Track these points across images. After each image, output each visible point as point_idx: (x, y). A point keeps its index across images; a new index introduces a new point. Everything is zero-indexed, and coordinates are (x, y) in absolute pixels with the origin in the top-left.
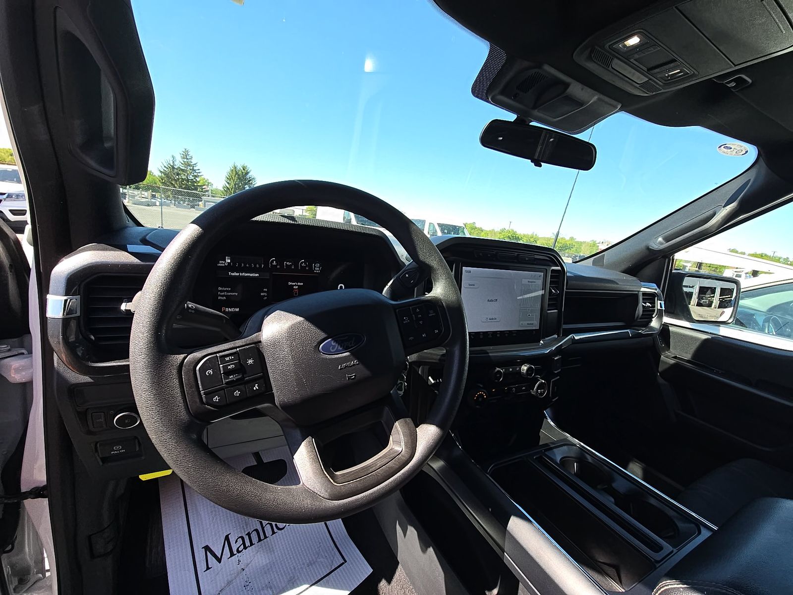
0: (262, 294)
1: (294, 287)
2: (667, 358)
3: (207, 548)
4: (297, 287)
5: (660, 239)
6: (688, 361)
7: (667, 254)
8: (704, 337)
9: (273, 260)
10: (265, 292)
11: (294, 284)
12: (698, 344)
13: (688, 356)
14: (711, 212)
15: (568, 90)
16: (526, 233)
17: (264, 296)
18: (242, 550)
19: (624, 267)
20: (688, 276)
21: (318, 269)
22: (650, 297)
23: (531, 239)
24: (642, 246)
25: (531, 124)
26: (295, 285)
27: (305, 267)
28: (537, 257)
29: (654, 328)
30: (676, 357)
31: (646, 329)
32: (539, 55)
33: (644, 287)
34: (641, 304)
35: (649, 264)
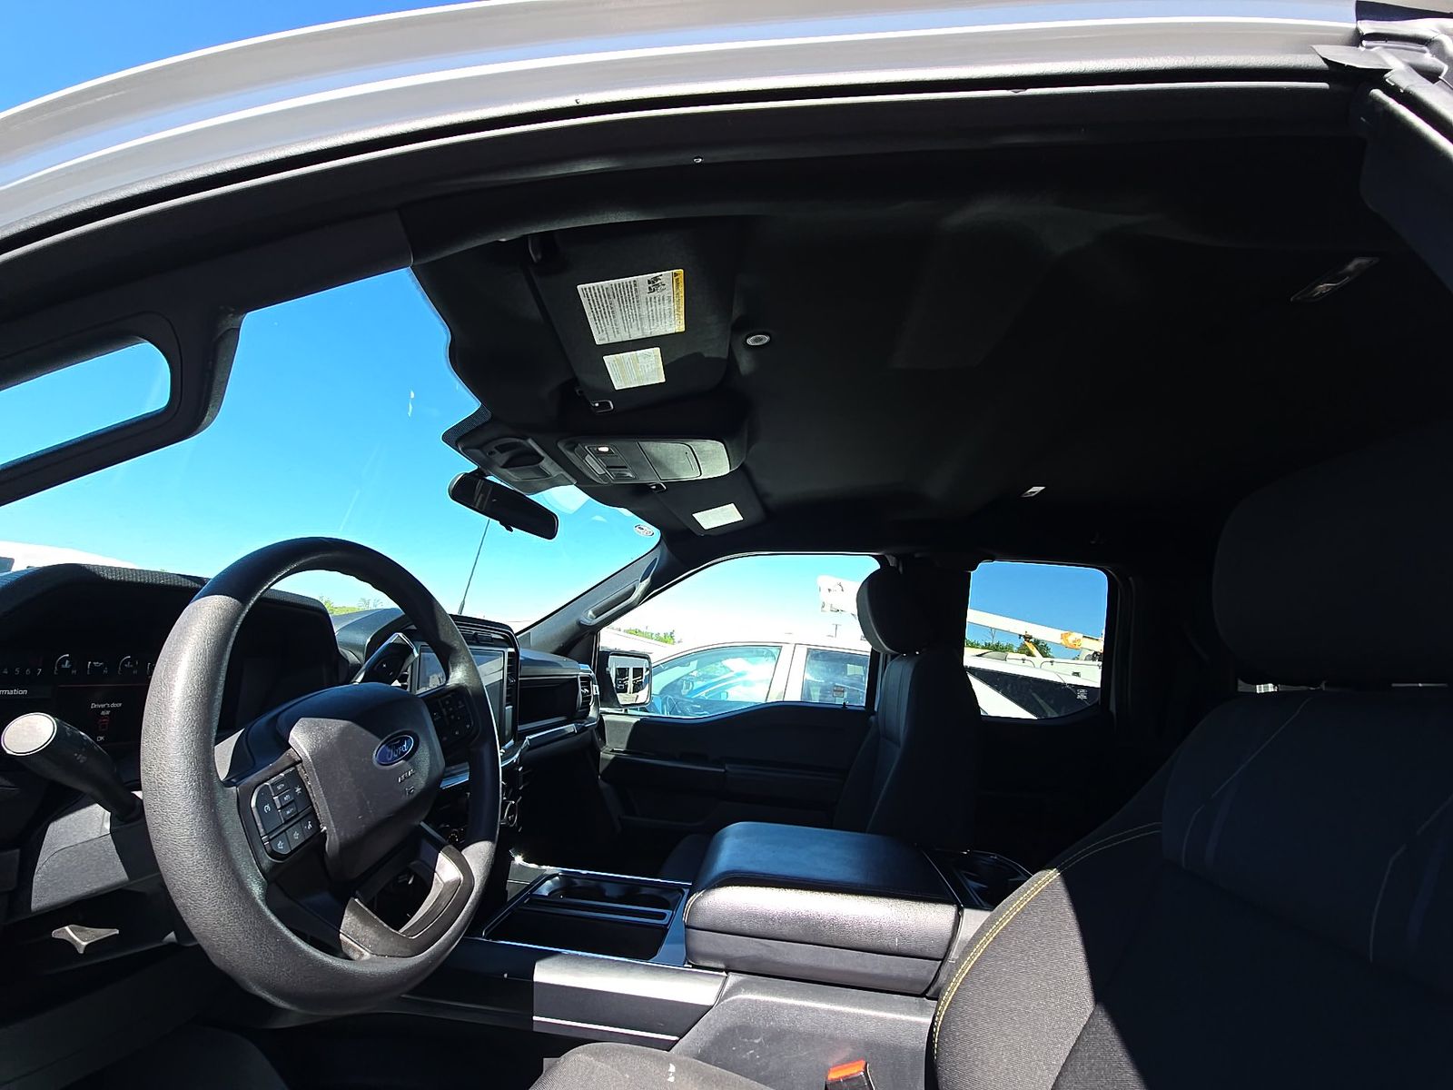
1: (103, 713)
2: (606, 755)
4: (108, 712)
5: (590, 613)
6: (624, 752)
7: (594, 631)
8: (634, 720)
9: (63, 661)
11: (103, 706)
12: (630, 730)
13: (622, 747)
14: (631, 587)
15: (541, 463)
19: (555, 647)
20: (613, 655)
22: (587, 681)
24: (573, 621)
25: (488, 478)
26: (106, 709)
27: (132, 669)
28: (494, 636)
29: (592, 720)
30: (613, 751)
31: (586, 722)
32: (526, 430)
33: (584, 670)
34: (580, 690)
35: (580, 642)
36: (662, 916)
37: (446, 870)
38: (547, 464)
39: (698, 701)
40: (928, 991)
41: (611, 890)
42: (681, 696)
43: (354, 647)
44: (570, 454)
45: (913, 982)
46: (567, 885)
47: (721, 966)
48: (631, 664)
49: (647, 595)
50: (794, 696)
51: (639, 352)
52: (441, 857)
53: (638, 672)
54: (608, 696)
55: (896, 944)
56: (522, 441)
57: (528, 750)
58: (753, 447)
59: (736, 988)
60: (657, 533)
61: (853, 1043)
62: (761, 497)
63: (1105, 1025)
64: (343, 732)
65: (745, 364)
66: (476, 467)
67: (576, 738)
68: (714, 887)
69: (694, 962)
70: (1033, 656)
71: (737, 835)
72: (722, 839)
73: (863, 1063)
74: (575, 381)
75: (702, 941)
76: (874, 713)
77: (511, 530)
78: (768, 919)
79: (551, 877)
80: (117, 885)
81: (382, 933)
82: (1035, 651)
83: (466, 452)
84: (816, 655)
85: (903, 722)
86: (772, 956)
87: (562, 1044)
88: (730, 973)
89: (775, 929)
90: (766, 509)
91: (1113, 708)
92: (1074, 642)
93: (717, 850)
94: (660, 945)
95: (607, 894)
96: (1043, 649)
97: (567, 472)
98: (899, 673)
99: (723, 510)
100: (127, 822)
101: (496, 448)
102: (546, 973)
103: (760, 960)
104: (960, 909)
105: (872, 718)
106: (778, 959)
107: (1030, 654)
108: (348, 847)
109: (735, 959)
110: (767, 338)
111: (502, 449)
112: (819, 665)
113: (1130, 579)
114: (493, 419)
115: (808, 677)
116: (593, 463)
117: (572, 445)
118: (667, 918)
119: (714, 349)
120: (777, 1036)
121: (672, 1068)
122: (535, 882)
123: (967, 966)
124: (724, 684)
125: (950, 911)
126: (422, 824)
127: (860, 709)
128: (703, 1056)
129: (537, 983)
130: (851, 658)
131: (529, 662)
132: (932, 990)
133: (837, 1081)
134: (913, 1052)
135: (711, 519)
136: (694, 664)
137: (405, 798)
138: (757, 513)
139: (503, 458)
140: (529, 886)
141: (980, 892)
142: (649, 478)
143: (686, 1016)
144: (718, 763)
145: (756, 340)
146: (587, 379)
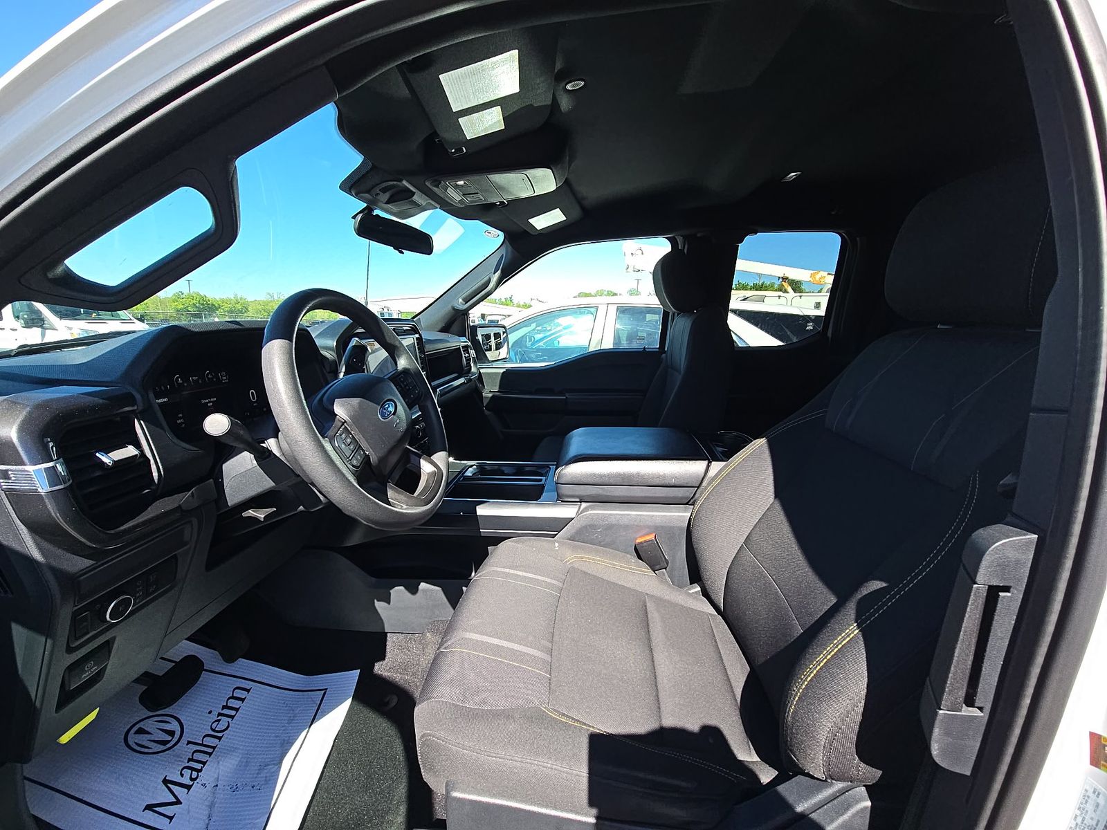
0: (179, 422)
1: (209, 405)
2: (487, 394)
3: (150, 807)
4: (211, 404)
5: (460, 300)
6: (498, 392)
7: (465, 313)
8: (502, 371)
9: (178, 378)
10: (180, 418)
11: (207, 401)
12: (499, 378)
13: (496, 389)
14: (487, 278)
15: (414, 197)
16: (224, 297)
17: (182, 423)
18: (198, 775)
20: (479, 327)
21: (225, 378)
22: (466, 348)
23: (237, 306)
24: (450, 307)
26: (209, 402)
27: (212, 379)
28: (405, 328)
29: (474, 374)
30: (490, 391)
31: (470, 375)
32: (400, 174)
33: (462, 341)
34: (463, 355)
35: (456, 321)
36: (541, 480)
37: (426, 467)
38: (418, 198)
39: (538, 350)
40: (690, 502)
41: (506, 470)
42: (526, 347)
43: (327, 348)
44: (435, 189)
45: (682, 498)
46: (481, 470)
47: (578, 500)
48: (492, 331)
49: (500, 282)
50: (608, 344)
51: (484, 111)
52: (421, 460)
53: (497, 335)
54: (481, 357)
55: (673, 482)
56: (399, 183)
57: (441, 396)
58: (573, 165)
59: (586, 509)
60: (502, 235)
61: (649, 527)
62: (579, 201)
63: (778, 507)
64: (360, 404)
65: (565, 104)
66: (366, 205)
67: (466, 386)
68: (570, 463)
69: (561, 499)
70: (788, 293)
71: (580, 435)
72: (571, 438)
73: (654, 534)
74: (435, 134)
75: (565, 490)
76: (665, 352)
77: (403, 253)
78: (601, 476)
79: (471, 466)
80: (270, 488)
81: (408, 497)
82: (789, 289)
83: (357, 195)
84: (624, 310)
85: (683, 359)
86: (605, 493)
87: (497, 540)
88: (583, 503)
89: (606, 480)
90: (583, 208)
91: (829, 334)
92: (820, 278)
93: (569, 444)
94: (542, 493)
95: (506, 472)
96: (797, 286)
97: (433, 200)
98: (682, 325)
99: (551, 214)
100: (265, 458)
101: (380, 190)
102: (482, 511)
103: (598, 496)
104: (710, 462)
105: (664, 355)
106: (608, 494)
107: (786, 292)
108: (382, 460)
109: (583, 496)
110: (582, 83)
111: (384, 190)
112: (626, 317)
113: (858, 239)
114: (374, 167)
115: (618, 326)
116: (452, 193)
117: (437, 183)
118: (544, 481)
119: (543, 99)
120: (610, 527)
121: (557, 544)
122: (463, 469)
123: (710, 488)
124: (554, 336)
125: (704, 463)
126: (408, 447)
127: (655, 350)
128: (572, 539)
129: (480, 516)
130: (650, 310)
131: (430, 341)
132: (692, 501)
133: (641, 543)
134: (680, 528)
135: (541, 222)
136: (534, 325)
137: (400, 434)
138: (577, 213)
139: (386, 196)
140: (460, 472)
141: (723, 453)
142: (496, 200)
143: (562, 523)
144: (561, 393)
145: (573, 86)
146: (447, 135)
